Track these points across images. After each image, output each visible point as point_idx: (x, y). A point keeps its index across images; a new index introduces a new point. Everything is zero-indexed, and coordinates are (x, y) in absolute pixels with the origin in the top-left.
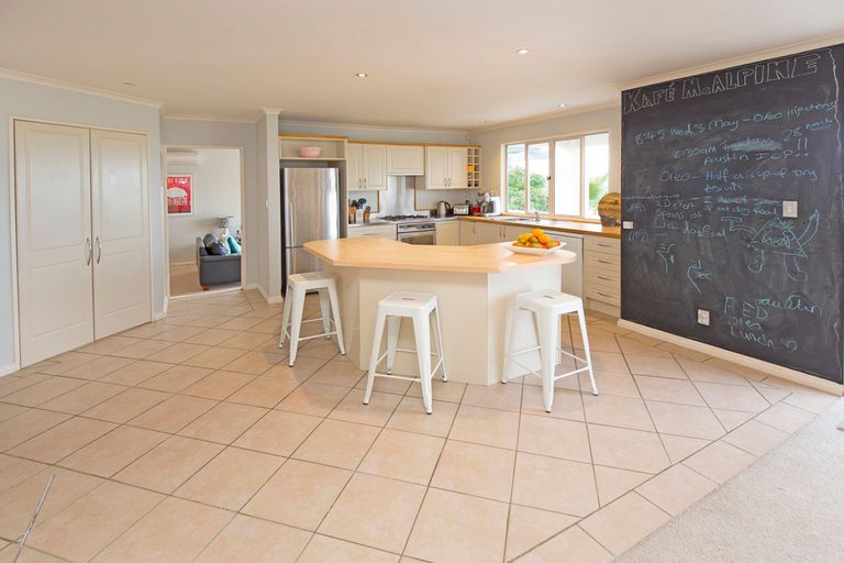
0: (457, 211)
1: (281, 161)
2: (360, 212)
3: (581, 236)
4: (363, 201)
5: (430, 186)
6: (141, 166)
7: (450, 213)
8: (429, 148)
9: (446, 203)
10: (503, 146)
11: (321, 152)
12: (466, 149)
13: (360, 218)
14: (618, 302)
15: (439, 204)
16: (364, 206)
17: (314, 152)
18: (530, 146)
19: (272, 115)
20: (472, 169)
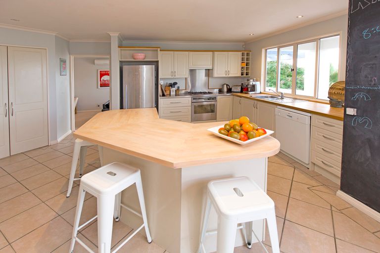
0: (233, 90)
1: (121, 62)
2: (173, 90)
3: (309, 115)
4: (175, 84)
5: (216, 75)
6: (42, 66)
7: (229, 91)
8: (216, 53)
9: (227, 85)
10: (263, 51)
11: (145, 56)
12: (240, 53)
13: (173, 93)
14: (339, 173)
15: (223, 85)
16: (176, 86)
17: (140, 56)
18: (282, 50)
19: (115, 36)
20: (244, 65)
